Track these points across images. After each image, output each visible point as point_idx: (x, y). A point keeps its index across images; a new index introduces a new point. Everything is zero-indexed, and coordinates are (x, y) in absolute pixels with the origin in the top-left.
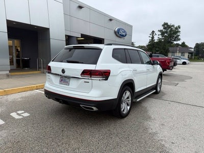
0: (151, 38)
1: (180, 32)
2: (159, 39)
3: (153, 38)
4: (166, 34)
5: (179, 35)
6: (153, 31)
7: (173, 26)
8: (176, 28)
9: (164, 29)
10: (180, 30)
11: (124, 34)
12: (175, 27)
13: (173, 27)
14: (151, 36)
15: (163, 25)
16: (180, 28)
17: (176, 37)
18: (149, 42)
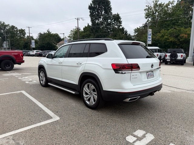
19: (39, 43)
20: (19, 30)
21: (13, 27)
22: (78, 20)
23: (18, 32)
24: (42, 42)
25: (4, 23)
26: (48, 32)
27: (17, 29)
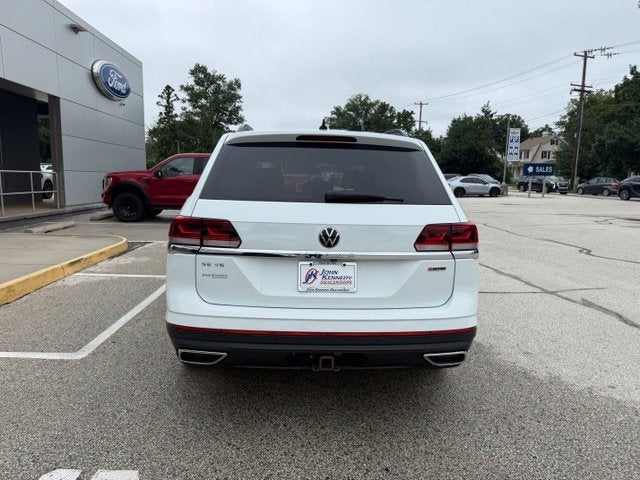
0: (163, 110)
1: (240, 97)
2: (188, 115)
3: (169, 108)
4: (203, 101)
5: (239, 108)
6: (168, 88)
7: (221, 78)
8: (231, 86)
9: (197, 83)
10: (239, 92)
11: (121, 87)
12: (228, 81)
13: (221, 83)
14: (164, 102)
15: (193, 73)
16: (239, 86)
17: (231, 113)
18: (160, 121)
19: (442, 151)
20: (399, 113)
21: (384, 107)
22: (586, 57)
23: (395, 121)
24: (451, 147)
25: (367, 98)
26: (483, 114)
27: (394, 113)
